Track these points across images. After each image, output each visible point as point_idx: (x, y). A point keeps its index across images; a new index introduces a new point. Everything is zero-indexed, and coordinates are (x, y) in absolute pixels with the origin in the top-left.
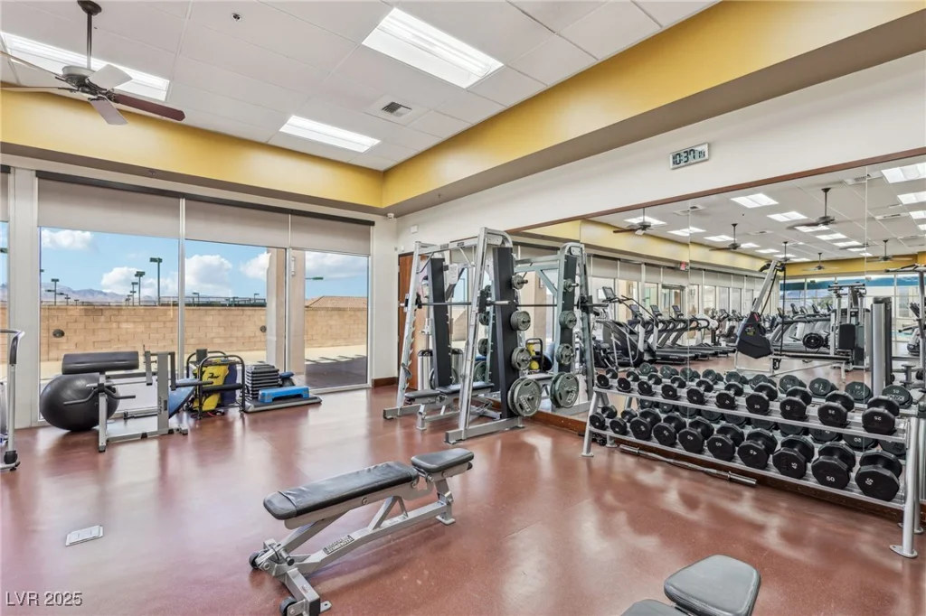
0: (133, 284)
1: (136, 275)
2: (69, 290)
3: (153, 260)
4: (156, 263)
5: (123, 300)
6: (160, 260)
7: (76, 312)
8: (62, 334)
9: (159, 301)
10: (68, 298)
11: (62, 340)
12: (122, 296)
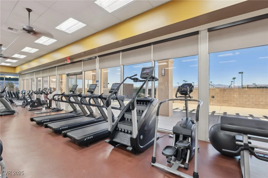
0: (232, 82)
1: (233, 79)
2: (214, 85)
3: (240, 73)
4: (241, 74)
5: (228, 87)
6: (242, 73)
7: (217, 90)
8: (214, 97)
9: (242, 87)
10: (214, 87)
11: (214, 99)
12: (228, 86)
